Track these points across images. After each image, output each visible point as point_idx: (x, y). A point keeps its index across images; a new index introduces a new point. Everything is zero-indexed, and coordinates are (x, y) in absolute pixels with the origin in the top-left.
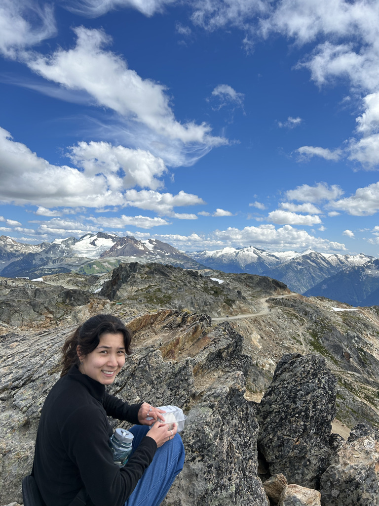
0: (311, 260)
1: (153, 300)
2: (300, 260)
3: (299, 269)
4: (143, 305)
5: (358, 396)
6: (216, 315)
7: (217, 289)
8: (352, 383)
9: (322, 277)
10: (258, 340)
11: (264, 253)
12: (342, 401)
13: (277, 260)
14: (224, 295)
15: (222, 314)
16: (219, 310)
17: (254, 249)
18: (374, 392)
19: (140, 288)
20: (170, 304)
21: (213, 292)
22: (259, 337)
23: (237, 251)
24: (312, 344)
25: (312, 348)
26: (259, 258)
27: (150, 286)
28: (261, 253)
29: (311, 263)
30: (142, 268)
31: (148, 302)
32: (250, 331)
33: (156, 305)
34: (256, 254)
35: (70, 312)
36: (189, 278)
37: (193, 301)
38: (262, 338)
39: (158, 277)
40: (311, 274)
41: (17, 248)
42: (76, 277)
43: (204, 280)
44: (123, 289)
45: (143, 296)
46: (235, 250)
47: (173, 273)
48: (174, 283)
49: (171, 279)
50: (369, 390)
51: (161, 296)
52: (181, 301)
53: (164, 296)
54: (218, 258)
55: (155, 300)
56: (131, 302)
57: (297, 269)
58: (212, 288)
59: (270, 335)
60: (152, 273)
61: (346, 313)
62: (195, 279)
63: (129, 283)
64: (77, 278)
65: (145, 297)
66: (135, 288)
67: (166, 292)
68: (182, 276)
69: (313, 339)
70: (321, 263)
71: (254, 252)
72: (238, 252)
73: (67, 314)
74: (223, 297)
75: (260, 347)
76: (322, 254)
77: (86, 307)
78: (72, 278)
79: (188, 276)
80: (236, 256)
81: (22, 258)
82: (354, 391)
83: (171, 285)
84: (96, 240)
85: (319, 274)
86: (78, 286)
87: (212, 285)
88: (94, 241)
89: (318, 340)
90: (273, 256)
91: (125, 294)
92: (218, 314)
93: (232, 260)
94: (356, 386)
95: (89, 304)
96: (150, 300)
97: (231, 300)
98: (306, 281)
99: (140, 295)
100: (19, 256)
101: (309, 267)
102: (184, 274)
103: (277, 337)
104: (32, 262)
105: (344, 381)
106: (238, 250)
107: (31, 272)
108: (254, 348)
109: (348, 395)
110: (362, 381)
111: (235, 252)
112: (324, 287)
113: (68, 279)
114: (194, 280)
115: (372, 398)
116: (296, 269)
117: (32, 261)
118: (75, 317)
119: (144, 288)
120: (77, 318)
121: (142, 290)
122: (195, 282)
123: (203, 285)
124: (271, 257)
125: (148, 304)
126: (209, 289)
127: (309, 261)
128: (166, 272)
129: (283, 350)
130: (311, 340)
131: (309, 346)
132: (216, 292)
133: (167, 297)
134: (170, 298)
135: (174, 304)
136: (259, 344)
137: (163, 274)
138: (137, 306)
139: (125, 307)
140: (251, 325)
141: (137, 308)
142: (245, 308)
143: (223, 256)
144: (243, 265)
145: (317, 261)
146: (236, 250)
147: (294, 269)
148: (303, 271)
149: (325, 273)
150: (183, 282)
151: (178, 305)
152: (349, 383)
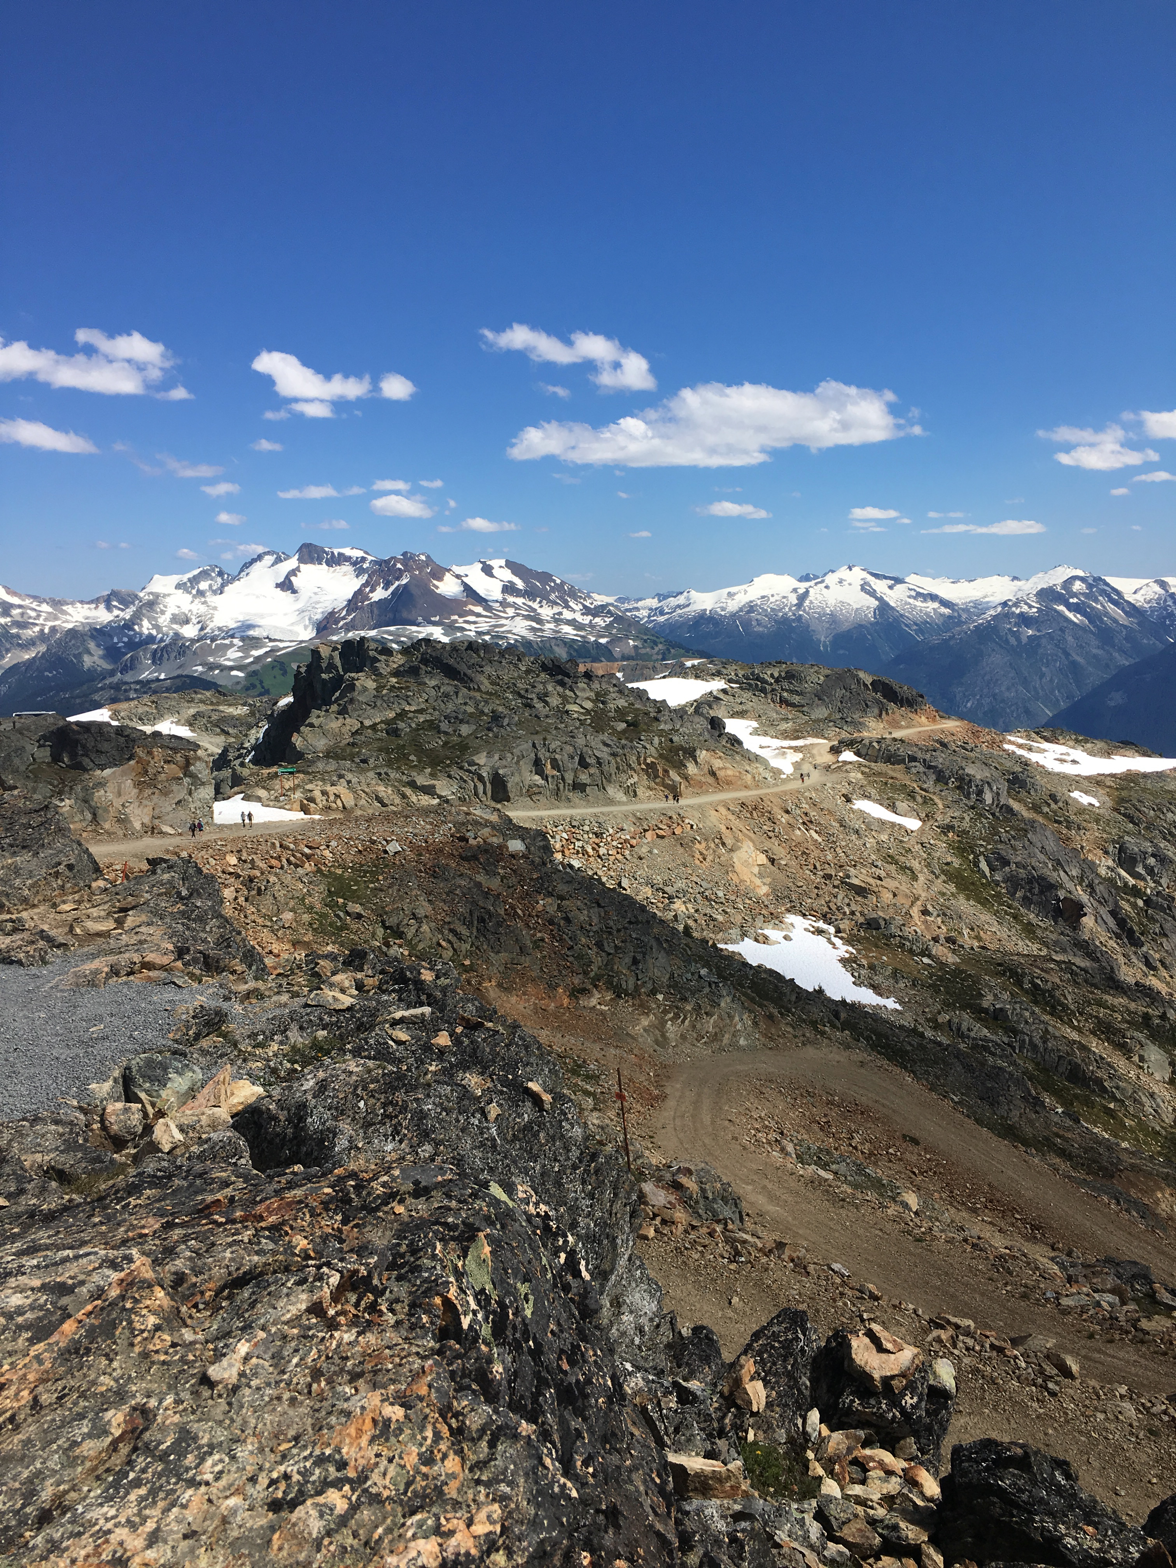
0: (1069, 607)
1: (406, 757)
2: (1030, 607)
3: (1024, 640)
4: (371, 774)
5: (1074, 1028)
6: (620, 796)
7: (636, 716)
8: (1056, 987)
9: (1107, 666)
10: (756, 870)
11: (899, 587)
12: (1006, 1040)
13: (946, 611)
14: (661, 733)
15: (639, 792)
16: (632, 781)
17: (865, 575)
18: (1130, 1013)
19: (367, 723)
20: (461, 768)
21: (623, 725)
22: (762, 859)
23: (802, 587)
24: (953, 876)
25: (952, 888)
26: (884, 607)
27: (402, 715)
28: (891, 587)
29: (1070, 615)
30: (382, 658)
31: (389, 763)
32: (729, 842)
33: (414, 774)
34: (872, 593)
35: (71, 788)
36: (544, 683)
37: (540, 755)
38: (772, 861)
39: (433, 683)
40: (1067, 654)
41: (22, 614)
42: (218, 704)
43: (596, 685)
44: (311, 725)
45: (376, 745)
46: (795, 584)
47: (488, 669)
48: (486, 702)
49: (479, 690)
50: (1113, 1008)
51: (436, 743)
52: (497, 757)
53: (446, 743)
54: (733, 615)
55: (412, 757)
56: (332, 765)
57: (1018, 639)
58: (621, 714)
59: (804, 853)
60: (413, 671)
61: (1131, 778)
62: (562, 684)
63: (334, 708)
64: (221, 708)
65: (380, 750)
66: (352, 723)
67: (450, 730)
68: (521, 678)
69: (956, 862)
70: (1107, 614)
71: (863, 589)
72: (807, 592)
73: (60, 793)
74: (656, 740)
75: (764, 890)
76: (1109, 579)
77: (124, 774)
78: (203, 708)
79: (543, 676)
80: (799, 605)
81: (43, 648)
82: (1063, 1010)
83: (476, 708)
84: (294, 572)
85: (1100, 652)
86: (227, 733)
87: (622, 703)
88: (287, 577)
89: (976, 864)
90: (933, 597)
91: (321, 744)
92: (627, 793)
93: (785, 620)
94: (1070, 997)
95: (132, 762)
96: (397, 759)
97: (682, 748)
98: (1051, 680)
99: (366, 744)
100: (31, 643)
101: (1062, 630)
102: (528, 672)
103: (830, 857)
104: (81, 662)
105: (1032, 982)
106: (807, 584)
107: (78, 697)
108: (737, 893)
109: (1027, 1022)
110: (1095, 981)
111: (795, 590)
112: (1117, 699)
113: (192, 711)
114: (560, 689)
115: (1119, 1030)
116: (1013, 641)
117: (79, 656)
118: (86, 801)
119: (382, 722)
120: (93, 804)
121: (373, 727)
122: (564, 698)
123: (589, 705)
124: (925, 601)
125: (390, 771)
126: (612, 714)
127: (1061, 608)
128: (463, 668)
129: (840, 897)
130: (948, 864)
131: (939, 884)
132: (633, 725)
133: (453, 747)
134: (463, 747)
135: (473, 768)
136: (758, 882)
137: (451, 673)
138: (349, 776)
139: (311, 782)
140: (736, 823)
141: (349, 782)
142: (729, 772)
143: (751, 608)
144: (823, 637)
145: (1093, 608)
146: (797, 584)
147: (1007, 641)
148: (1039, 645)
149: (1121, 651)
150: (522, 697)
151: (487, 769)
152: (1049, 986)
